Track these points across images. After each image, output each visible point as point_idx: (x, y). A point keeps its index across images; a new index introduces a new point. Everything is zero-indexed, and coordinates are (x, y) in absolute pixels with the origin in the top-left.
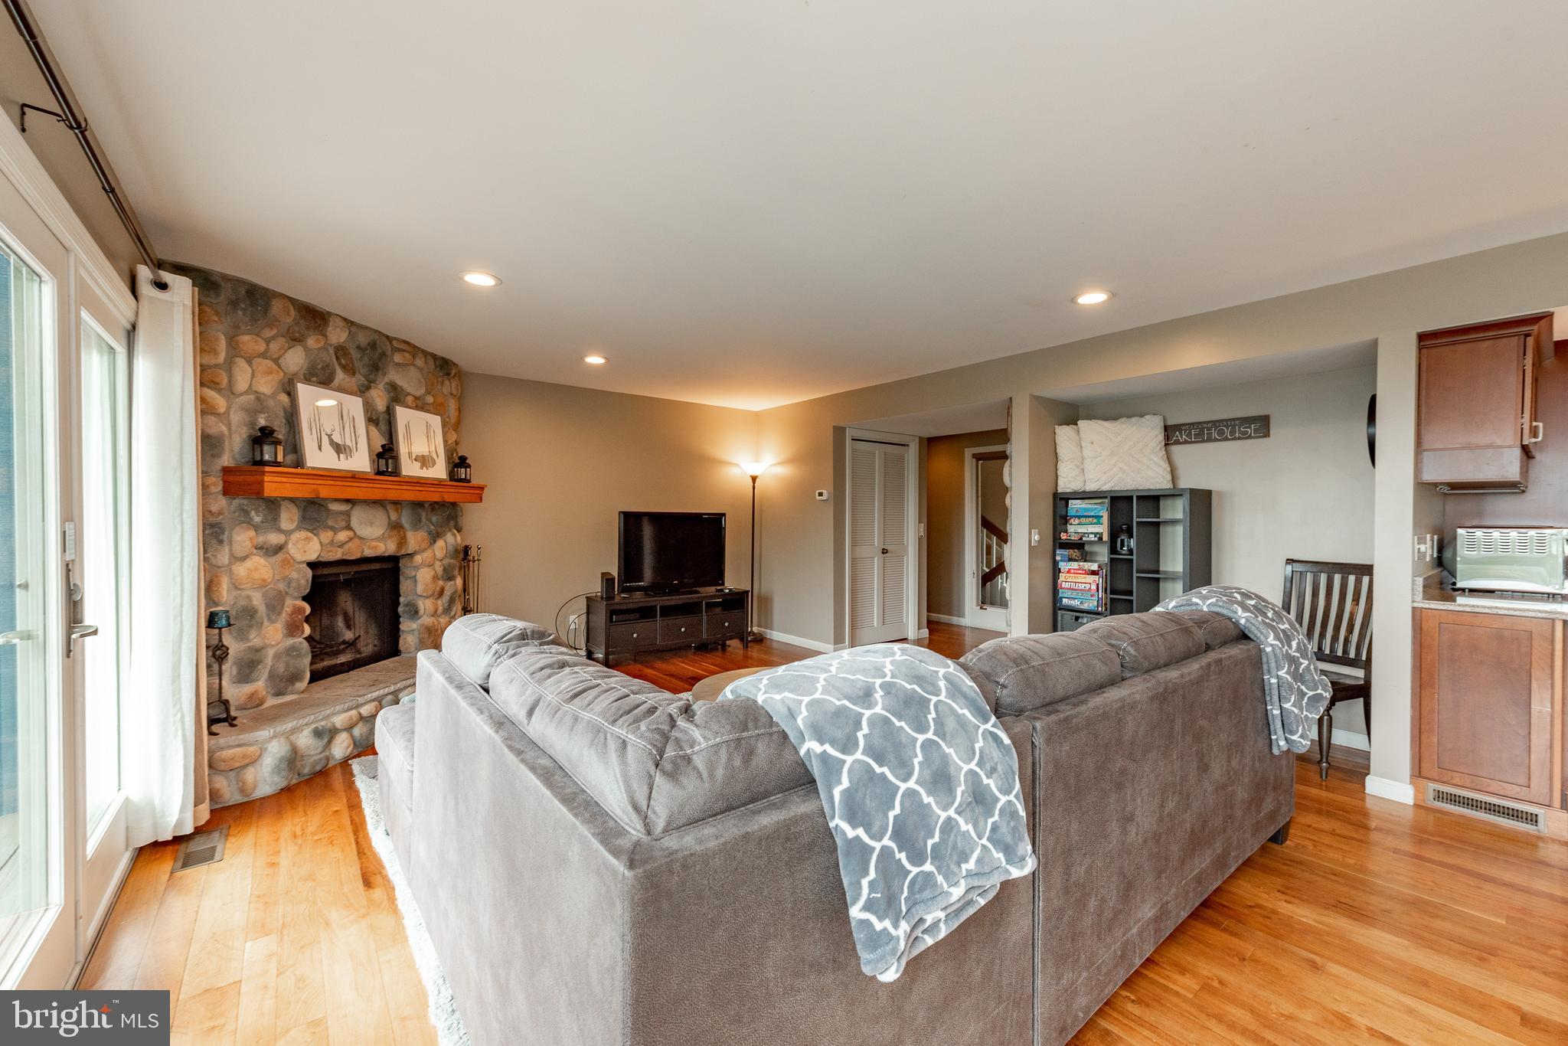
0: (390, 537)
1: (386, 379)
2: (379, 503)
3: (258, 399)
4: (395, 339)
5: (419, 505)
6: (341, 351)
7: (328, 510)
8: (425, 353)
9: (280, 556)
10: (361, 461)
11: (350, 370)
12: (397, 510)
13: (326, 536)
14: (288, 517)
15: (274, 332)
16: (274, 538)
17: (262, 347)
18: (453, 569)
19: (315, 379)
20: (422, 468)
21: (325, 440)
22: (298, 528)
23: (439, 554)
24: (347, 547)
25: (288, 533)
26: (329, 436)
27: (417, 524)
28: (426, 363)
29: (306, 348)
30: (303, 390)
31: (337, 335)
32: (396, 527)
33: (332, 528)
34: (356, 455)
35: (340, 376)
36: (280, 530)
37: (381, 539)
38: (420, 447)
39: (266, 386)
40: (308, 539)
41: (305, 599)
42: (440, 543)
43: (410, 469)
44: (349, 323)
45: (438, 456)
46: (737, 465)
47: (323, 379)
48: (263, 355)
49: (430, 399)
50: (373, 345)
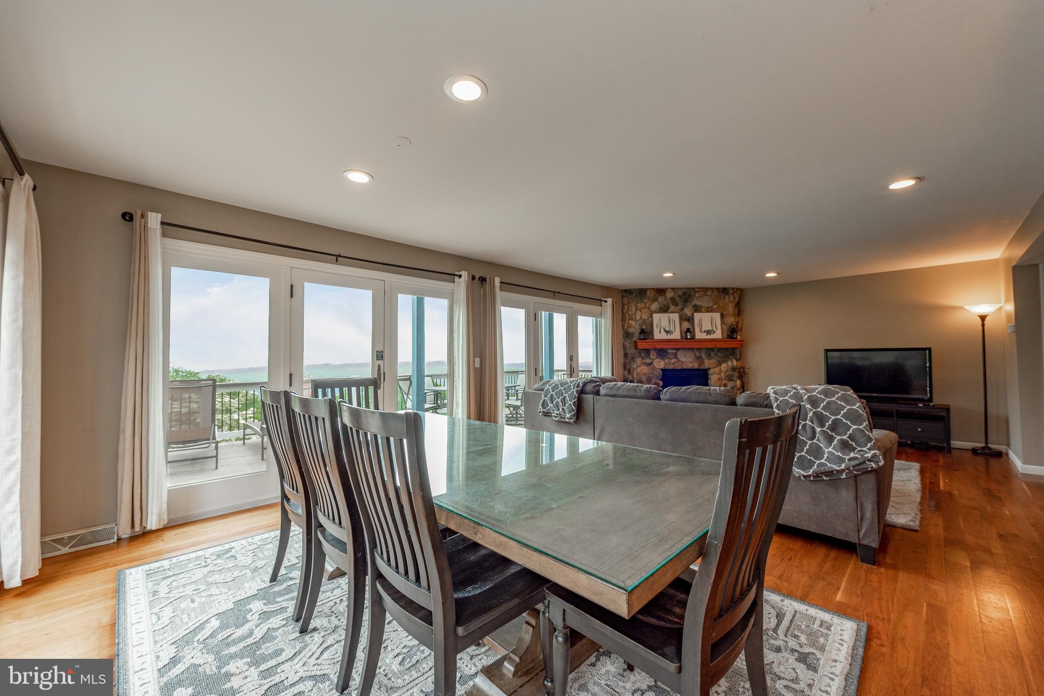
0: (695, 362)
1: (693, 304)
2: (692, 349)
3: (643, 321)
4: (696, 288)
5: (712, 349)
6: (672, 299)
7: (667, 353)
8: (712, 289)
9: (651, 366)
10: (677, 335)
11: (676, 305)
12: (698, 352)
13: (667, 361)
14: (653, 355)
15: (648, 300)
16: (648, 361)
17: (644, 305)
18: (732, 376)
19: (661, 311)
20: (707, 335)
21: (662, 330)
22: (657, 358)
23: (723, 370)
24: (676, 364)
25: (653, 360)
26: (664, 328)
27: (709, 357)
28: (713, 292)
29: (659, 302)
30: (656, 317)
31: (669, 295)
32: (699, 358)
33: (669, 358)
34: (674, 334)
35: (672, 308)
36: (651, 358)
37: (690, 362)
38: (707, 326)
39: (645, 317)
40: (660, 361)
41: (661, 380)
42: (724, 365)
43: (699, 335)
44: (673, 289)
45: (717, 329)
47: (664, 310)
48: (645, 308)
49: (715, 307)
50: (685, 294)
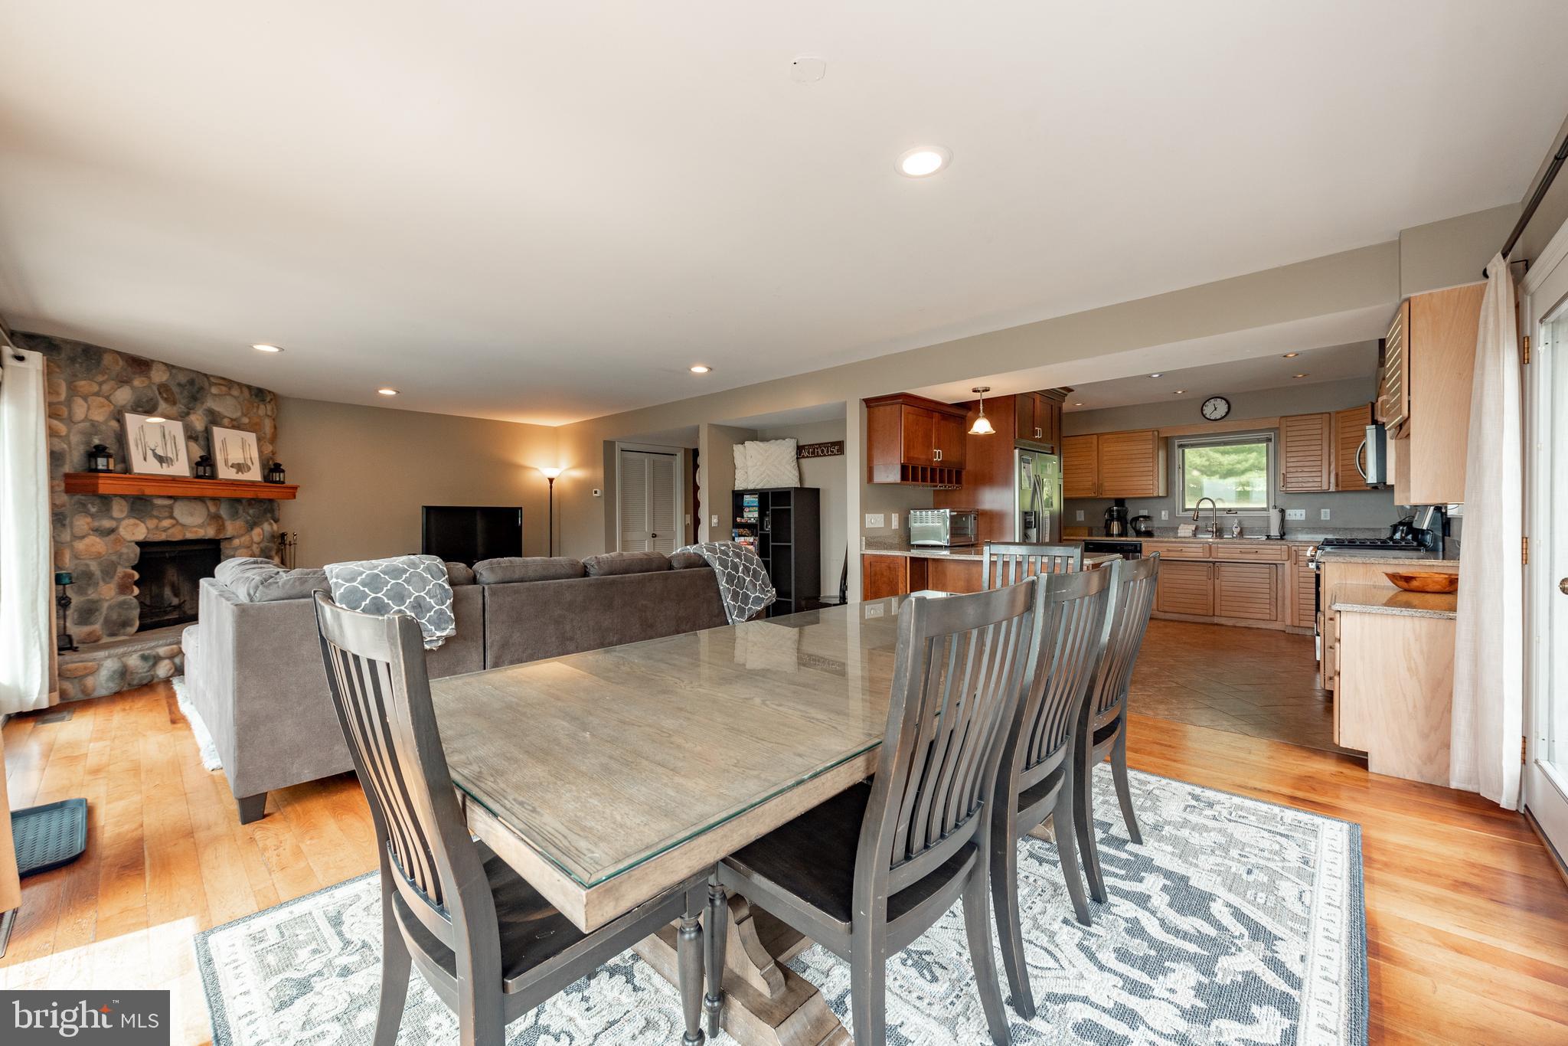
0: (208, 524)
1: (205, 406)
2: (200, 499)
3: (93, 425)
4: (212, 376)
5: (238, 500)
6: (163, 388)
7: (152, 504)
8: (240, 385)
9: (112, 537)
10: (181, 468)
11: (168, 400)
12: (216, 505)
13: (152, 523)
14: (119, 509)
15: (106, 377)
16: (107, 524)
17: (96, 388)
18: (270, 550)
19: (140, 409)
20: (237, 473)
21: (150, 454)
22: (128, 517)
23: (256, 539)
24: (170, 531)
25: (119, 520)
26: (153, 451)
27: (234, 515)
28: (242, 392)
29: (133, 388)
30: (132, 420)
31: (159, 376)
32: (216, 518)
33: (157, 518)
34: (176, 464)
35: (163, 406)
36: (112, 518)
37: (200, 526)
38: (236, 456)
39: (99, 415)
40: (136, 525)
41: (134, 568)
42: (257, 531)
43: (225, 473)
44: (170, 367)
45: (253, 464)
46: (536, 469)
47: (147, 408)
48: (97, 394)
49: (246, 420)
50: (192, 382)
